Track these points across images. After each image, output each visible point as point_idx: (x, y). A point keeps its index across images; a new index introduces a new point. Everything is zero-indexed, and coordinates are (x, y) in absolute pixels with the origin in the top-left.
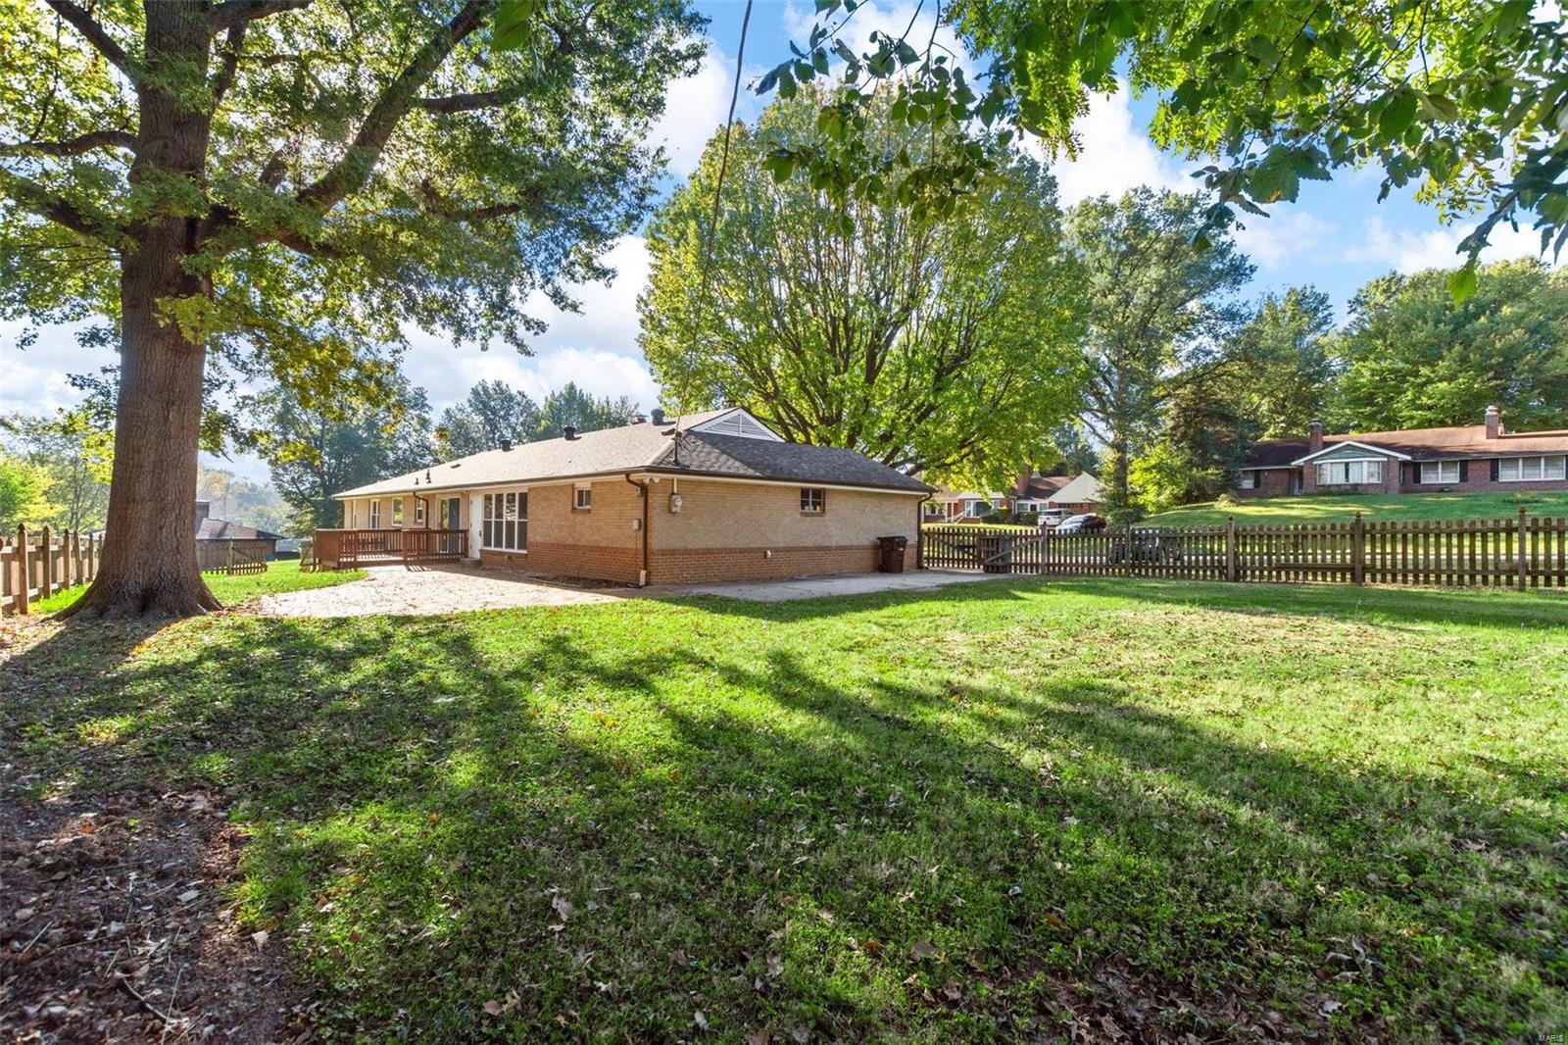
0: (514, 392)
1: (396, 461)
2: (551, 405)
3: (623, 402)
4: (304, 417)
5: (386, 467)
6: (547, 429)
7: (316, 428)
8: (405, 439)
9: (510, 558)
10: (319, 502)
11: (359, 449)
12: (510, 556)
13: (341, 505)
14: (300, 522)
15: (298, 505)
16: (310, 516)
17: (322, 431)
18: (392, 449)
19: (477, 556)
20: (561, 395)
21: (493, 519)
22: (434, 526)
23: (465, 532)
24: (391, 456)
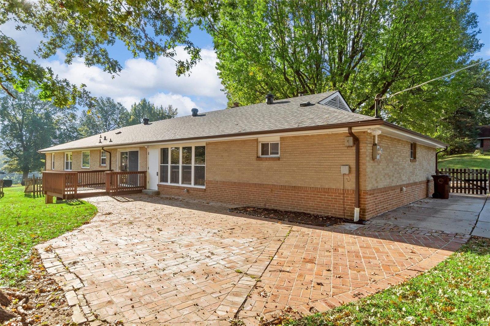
0: (116, 103)
1: (61, 135)
2: (135, 109)
3: (170, 108)
4: (13, 112)
5: (55, 138)
6: (134, 120)
7: (20, 118)
8: (65, 124)
9: (188, 191)
10: (21, 155)
11: (42, 128)
12: (188, 190)
13: (44, 156)
14: (11, 165)
15: (10, 156)
16: (16, 162)
17: (23, 119)
18: (58, 129)
19: (156, 188)
20: (139, 104)
21: (169, 165)
22: (117, 169)
23: (145, 173)
24: (58, 133)
